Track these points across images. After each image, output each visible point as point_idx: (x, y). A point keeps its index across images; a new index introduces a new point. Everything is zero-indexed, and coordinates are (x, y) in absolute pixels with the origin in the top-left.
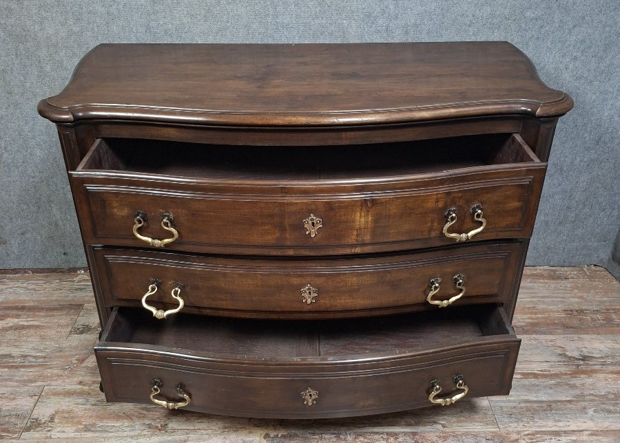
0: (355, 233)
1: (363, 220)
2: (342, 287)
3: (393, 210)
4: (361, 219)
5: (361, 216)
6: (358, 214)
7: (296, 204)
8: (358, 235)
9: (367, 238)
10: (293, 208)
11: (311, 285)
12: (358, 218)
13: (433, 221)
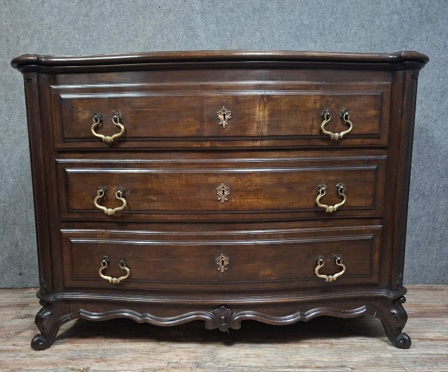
0: (256, 126)
1: (261, 114)
2: (248, 186)
3: (284, 107)
4: (260, 113)
5: (260, 110)
6: (258, 108)
7: (212, 97)
8: (258, 128)
9: (265, 131)
10: (210, 102)
11: (225, 184)
12: (257, 112)
13: (313, 121)
